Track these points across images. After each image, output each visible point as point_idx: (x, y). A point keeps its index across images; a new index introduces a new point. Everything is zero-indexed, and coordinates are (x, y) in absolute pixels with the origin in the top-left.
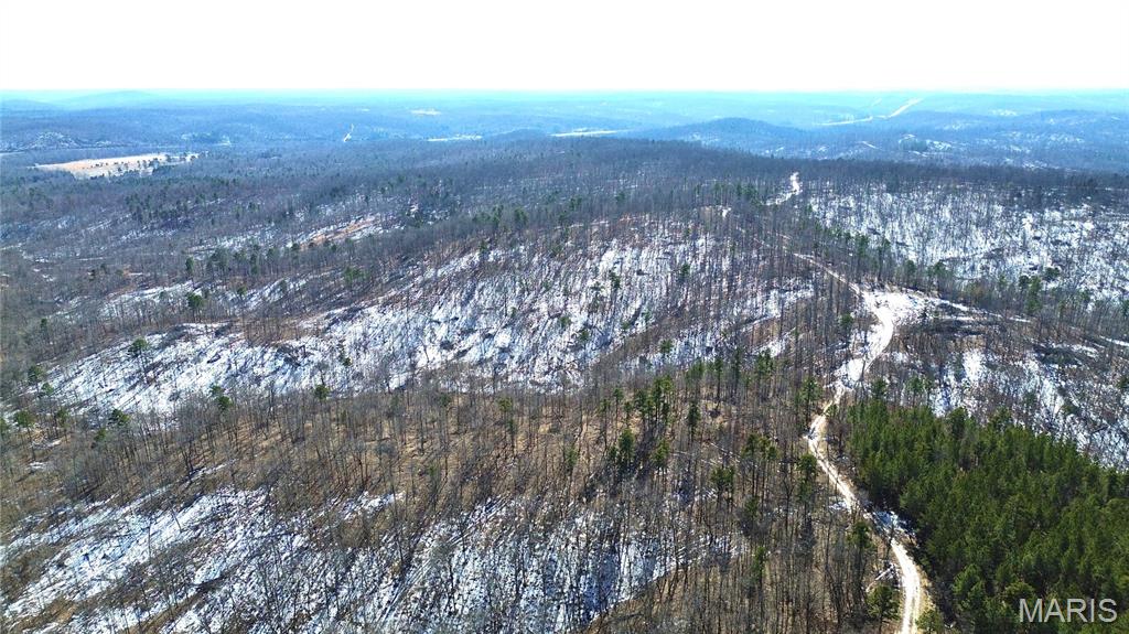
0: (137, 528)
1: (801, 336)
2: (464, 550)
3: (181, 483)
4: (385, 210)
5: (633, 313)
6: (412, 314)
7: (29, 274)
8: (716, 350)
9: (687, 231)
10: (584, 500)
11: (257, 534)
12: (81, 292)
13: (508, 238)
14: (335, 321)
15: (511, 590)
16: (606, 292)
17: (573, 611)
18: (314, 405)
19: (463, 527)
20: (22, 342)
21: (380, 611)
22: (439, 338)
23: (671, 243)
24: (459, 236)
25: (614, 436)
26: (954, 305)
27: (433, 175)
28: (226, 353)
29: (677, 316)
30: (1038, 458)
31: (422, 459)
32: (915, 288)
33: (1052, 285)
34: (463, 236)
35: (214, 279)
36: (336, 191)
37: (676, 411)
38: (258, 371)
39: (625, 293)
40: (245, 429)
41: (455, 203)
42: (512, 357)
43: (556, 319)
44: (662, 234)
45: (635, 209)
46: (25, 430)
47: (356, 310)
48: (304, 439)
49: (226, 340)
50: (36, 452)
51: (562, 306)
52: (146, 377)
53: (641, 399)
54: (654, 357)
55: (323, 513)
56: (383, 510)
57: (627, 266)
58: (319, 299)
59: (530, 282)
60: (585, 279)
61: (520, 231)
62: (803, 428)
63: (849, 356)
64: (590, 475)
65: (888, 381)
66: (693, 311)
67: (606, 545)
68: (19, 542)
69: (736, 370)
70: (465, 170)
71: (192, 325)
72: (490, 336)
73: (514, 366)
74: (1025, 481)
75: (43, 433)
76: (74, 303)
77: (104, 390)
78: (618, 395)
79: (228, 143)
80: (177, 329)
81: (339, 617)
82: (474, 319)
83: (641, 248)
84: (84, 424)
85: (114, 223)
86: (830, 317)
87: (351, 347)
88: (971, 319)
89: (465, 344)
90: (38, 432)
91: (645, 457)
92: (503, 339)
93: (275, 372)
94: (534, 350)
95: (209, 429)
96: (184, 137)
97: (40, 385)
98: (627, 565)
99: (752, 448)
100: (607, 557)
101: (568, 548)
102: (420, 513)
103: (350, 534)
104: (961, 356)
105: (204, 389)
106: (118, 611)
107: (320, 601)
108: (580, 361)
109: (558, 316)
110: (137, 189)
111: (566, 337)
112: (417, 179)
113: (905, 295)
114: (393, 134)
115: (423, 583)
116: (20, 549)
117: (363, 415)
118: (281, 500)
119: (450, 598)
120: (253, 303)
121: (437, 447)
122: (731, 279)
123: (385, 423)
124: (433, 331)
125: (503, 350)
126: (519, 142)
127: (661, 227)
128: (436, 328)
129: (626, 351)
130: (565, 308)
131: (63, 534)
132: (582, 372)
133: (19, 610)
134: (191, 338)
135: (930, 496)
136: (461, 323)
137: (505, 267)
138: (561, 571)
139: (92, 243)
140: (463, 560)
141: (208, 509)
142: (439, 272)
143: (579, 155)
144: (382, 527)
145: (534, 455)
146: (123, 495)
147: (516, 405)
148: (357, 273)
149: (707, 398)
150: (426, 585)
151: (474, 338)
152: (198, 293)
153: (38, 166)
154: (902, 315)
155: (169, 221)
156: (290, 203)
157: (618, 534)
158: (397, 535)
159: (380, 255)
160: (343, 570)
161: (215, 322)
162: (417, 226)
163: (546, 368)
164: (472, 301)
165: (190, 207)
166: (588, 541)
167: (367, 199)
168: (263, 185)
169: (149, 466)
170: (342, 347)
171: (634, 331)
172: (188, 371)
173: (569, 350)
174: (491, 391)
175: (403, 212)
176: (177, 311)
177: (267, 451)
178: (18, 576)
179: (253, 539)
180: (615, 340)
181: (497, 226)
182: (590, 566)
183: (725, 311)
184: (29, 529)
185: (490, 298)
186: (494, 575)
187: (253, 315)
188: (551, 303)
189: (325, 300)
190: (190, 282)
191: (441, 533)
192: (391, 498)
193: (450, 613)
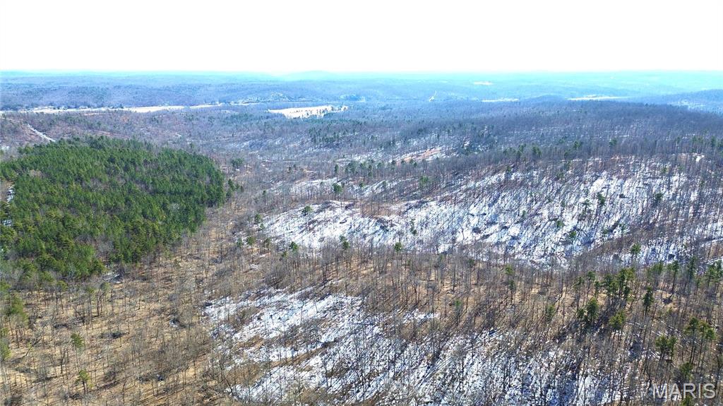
0: (296, 306)
2: (473, 356)
3: (320, 286)
4: (449, 144)
5: (613, 223)
6: (457, 208)
7: (260, 167)
8: (677, 257)
9: (665, 170)
10: (557, 341)
11: (355, 322)
12: (283, 178)
13: (526, 166)
14: (411, 208)
15: (500, 387)
16: (594, 207)
18: (393, 255)
19: (473, 341)
20: (253, 202)
21: (418, 380)
22: (472, 225)
23: (650, 177)
24: (492, 163)
25: (583, 303)
27: (482, 123)
28: (350, 220)
29: (647, 229)
31: (453, 296)
34: (495, 163)
35: (348, 177)
36: (421, 131)
37: (635, 294)
38: (365, 231)
39: (608, 209)
40: (355, 262)
41: (493, 141)
42: (519, 243)
43: (553, 222)
44: (644, 169)
45: (624, 151)
46: (250, 247)
47: (424, 203)
48: (386, 273)
49: (351, 212)
50: (254, 260)
51: (559, 214)
52: (309, 227)
53: (608, 282)
54: (626, 257)
55: (391, 317)
56: (426, 321)
57: (612, 190)
58: (403, 194)
59: (538, 195)
60: (578, 197)
61: (535, 161)
64: (563, 326)
66: (661, 228)
67: (570, 373)
68: (242, 302)
69: (690, 273)
70: (503, 120)
71: (335, 201)
72: (506, 228)
73: (520, 249)
75: (258, 250)
76: (279, 184)
77: (288, 231)
78: (591, 276)
79: (364, 101)
80: (327, 203)
81: (394, 378)
82: (496, 216)
83: (625, 179)
84: (277, 248)
85: (302, 143)
87: (418, 224)
89: (488, 231)
90: (256, 249)
91: (606, 321)
92: (514, 230)
93: (374, 233)
94: (536, 240)
95: (337, 259)
96: (342, 97)
97: (259, 225)
98: (583, 389)
99: (693, 329)
100: (568, 382)
101: (541, 370)
102: (448, 328)
103: (405, 331)
105: (337, 237)
106: (283, 349)
107: (384, 366)
108: (568, 252)
109: (555, 220)
110: (315, 125)
111: (560, 234)
112: (471, 125)
114: (460, 97)
115: (445, 370)
116: (242, 307)
117: (420, 264)
118: (370, 305)
119: (460, 382)
121: (463, 290)
122: (697, 208)
123: (433, 271)
124: (468, 220)
125: (514, 238)
126: (543, 103)
127: (643, 165)
128: (471, 219)
129: (602, 250)
130: (561, 216)
131: (262, 303)
132: (568, 260)
133: (239, 338)
134: (333, 209)
136: (487, 217)
137: (521, 184)
138: (536, 383)
139: (291, 153)
140: (471, 362)
141: (332, 302)
142: (477, 185)
143: (586, 112)
144: (424, 332)
145: (526, 306)
146: (292, 287)
147: (517, 274)
148: (426, 180)
149: (663, 289)
150: (447, 371)
151: (495, 228)
152: (339, 184)
153: (269, 110)
155: (329, 143)
156: (394, 137)
157: (579, 368)
158: (432, 339)
159: (442, 171)
160: (400, 352)
161: (346, 201)
162: (467, 154)
163: (542, 253)
164: (496, 204)
165: (340, 136)
166: (557, 368)
167: (438, 136)
168: (380, 126)
169: (305, 274)
170: (413, 223)
171: (612, 236)
172: (329, 226)
173: (560, 243)
174: (502, 262)
175: (459, 145)
176: (327, 193)
177: (365, 276)
178: (240, 320)
179: (353, 324)
180: (596, 241)
181: (519, 157)
182: (556, 384)
183: (689, 229)
184: (247, 297)
185: (509, 203)
186: (490, 375)
187: (366, 200)
188: (551, 211)
189: (406, 194)
190: (336, 178)
191: (460, 342)
192: (432, 316)
193: (460, 391)
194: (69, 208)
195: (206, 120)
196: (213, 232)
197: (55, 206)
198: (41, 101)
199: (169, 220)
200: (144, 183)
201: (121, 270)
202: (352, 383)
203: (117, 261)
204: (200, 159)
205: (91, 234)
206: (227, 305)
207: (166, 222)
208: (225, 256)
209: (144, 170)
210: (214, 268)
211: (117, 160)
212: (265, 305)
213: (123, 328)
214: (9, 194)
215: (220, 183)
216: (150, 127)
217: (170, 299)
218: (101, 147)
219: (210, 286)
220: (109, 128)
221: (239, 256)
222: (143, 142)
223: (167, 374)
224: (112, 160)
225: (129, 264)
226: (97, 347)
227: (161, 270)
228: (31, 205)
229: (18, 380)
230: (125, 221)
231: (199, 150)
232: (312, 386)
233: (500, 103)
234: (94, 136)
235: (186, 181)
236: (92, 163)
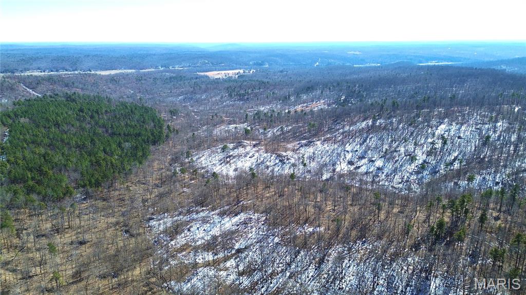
0: (217, 221)
2: (349, 261)
3: (234, 206)
4: (329, 98)
5: (453, 158)
6: (336, 146)
7: (191, 115)
8: (502, 184)
9: (491, 118)
10: (414, 250)
11: (261, 233)
12: (207, 124)
13: (388, 115)
14: (302, 146)
15: (371, 285)
16: (439, 145)
18: (289, 182)
19: (350, 249)
20: (185, 142)
21: (308, 279)
22: (347, 159)
24: (362, 112)
25: (434, 220)
27: (354, 83)
28: (257, 155)
29: (479, 162)
31: (334, 214)
34: (364, 113)
35: (255, 123)
36: (309, 88)
37: (473, 213)
38: (268, 163)
39: (449, 147)
40: (261, 187)
41: (363, 96)
42: (383, 173)
43: (408, 157)
44: (476, 117)
45: (461, 104)
46: (183, 175)
47: (311, 142)
48: (283, 196)
49: (257, 149)
50: (186, 184)
51: (412, 151)
52: (226, 161)
53: (452, 205)
55: (288, 230)
56: (314, 234)
57: (452, 133)
58: (296, 135)
59: (396, 137)
60: (427, 138)
61: (394, 111)
64: (418, 238)
66: (490, 161)
67: (424, 275)
68: (176, 217)
69: (513, 196)
70: (370, 80)
71: (246, 141)
72: (373, 161)
73: (383, 177)
75: (189, 177)
76: (205, 128)
77: (211, 164)
78: (439, 200)
79: (267, 66)
80: (239, 142)
81: (290, 277)
82: (365, 152)
83: (462, 124)
84: (203, 176)
85: (222, 98)
87: (307, 158)
89: (360, 164)
90: (187, 177)
91: (451, 234)
92: (379, 163)
93: (275, 165)
94: (395, 171)
95: (247, 185)
96: (251, 63)
97: (190, 158)
98: (434, 287)
99: (519, 241)
100: (423, 281)
101: (401, 272)
102: (330, 239)
103: (298, 241)
105: (247, 168)
106: (206, 253)
107: (283, 268)
108: (419, 179)
109: (410, 155)
110: (231, 84)
111: (413, 166)
112: (346, 84)
114: (337, 63)
115: (329, 271)
116: (176, 221)
117: (309, 189)
118: (272, 220)
119: (340, 281)
120: (269, 135)
121: (341, 210)
122: (516, 146)
123: (319, 194)
124: (345, 155)
125: (379, 169)
126: (400, 67)
127: (476, 114)
128: (347, 154)
129: (446, 177)
130: (414, 152)
131: (191, 218)
132: (420, 185)
133: (174, 244)
134: (244, 147)
136: (359, 153)
137: (384, 128)
139: (213, 105)
140: (348, 265)
141: (243, 218)
142: (351, 129)
143: (431, 74)
144: (313, 241)
145: (389, 222)
146: (213, 207)
147: (383, 196)
148: (314, 125)
149: (493, 209)
150: (330, 272)
151: (365, 161)
152: (249, 128)
153: (198, 73)
155: (241, 97)
156: (289, 93)
157: (431, 271)
158: (319, 246)
159: (325, 118)
161: (254, 141)
162: (343, 106)
163: (400, 181)
164: (365, 143)
165: (250, 92)
166: (414, 271)
167: (322, 92)
168: (279, 85)
169: (223, 196)
170: (303, 158)
171: (452, 168)
172: (242, 160)
173: (413, 173)
174: (370, 187)
175: (337, 99)
176: (240, 135)
177: (268, 198)
178: (175, 231)
179: (259, 235)
180: (441, 171)
181: (382, 108)
182: (413, 283)
183: (510, 163)
184: (180, 214)
185: (375, 143)
186: (363, 276)
187: (269, 140)
188: (407, 148)
189: (298, 136)
190: (246, 123)
191: (339, 250)
192: (318, 229)
193: (340, 288)
194: (49, 146)
195: (152, 80)
196: (156, 164)
197: (39, 145)
198: (31, 67)
199: (123, 155)
200: (105, 127)
201: (86, 193)
202: (258, 280)
203: (84, 186)
204: (147, 110)
205: (65, 166)
206: (165, 220)
207: (121, 156)
208: (164, 182)
209: (105, 117)
210: (156, 191)
211: (85, 111)
212: (193, 220)
213: (87, 237)
214: (5, 136)
215: (161, 127)
216: (111, 86)
217: (123, 215)
218: (74, 100)
219: (153, 205)
220: (81, 86)
221: (175, 182)
222: (105, 97)
223: (119, 272)
224: (81, 110)
225: (93, 189)
226: (67, 252)
227: (117, 193)
228: (21, 144)
229: (7, 278)
230: (90, 156)
231: (146, 103)
232: (228, 283)
233: (367, 67)
234: (69, 92)
235: (136, 126)
236: (66, 113)
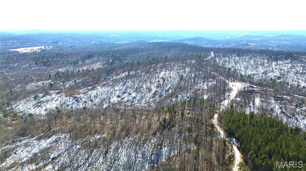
0: (35, 144)
1: (212, 94)
2: (122, 149)
3: (47, 132)
4: (103, 61)
5: (168, 88)
6: (109, 88)
7: (7, 78)
8: (190, 98)
9: (183, 66)
10: (154, 136)
11: (68, 145)
12: (21, 83)
13: (136, 68)
14: (89, 90)
15: (134, 159)
16: (161, 82)
17: (150, 164)
18: (83, 112)
19: (122, 143)
20: (5, 96)
21: (100, 164)
22: (117, 95)
23: (179, 70)
24: (122, 68)
25: (161, 119)
26: (253, 86)
27: (116, 52)
28: (60, 99)
29: (180, 89)
30: (272, 124)
31: (111, 125)
32: (243, 81)
33: (279, 81)
34: (123, 68)
35: (57, 79)
36: (90, 56)
37: (178, 113)
38: (68, 103)
39: (166, 83)
41: (121, 59)
42: (136, 100)
44: (177, 67)
45: (169, 61)
46: (6, 119)
47: (95, 87)
48: (80, 120)
49: (60, 95)
50: (9, 125)
51: (149, 86)
52: (38, 105)
53: (169, 110)
54: (174, 99)
55: (85, 139)
56: (101, 138)
57: (167, 75)
58: (85, 84)
59: (141, 80)
60: (156, 79)
61: (138, 66)
62: (212, 117)
63: (225, 99)
64: (155, 129)
65: (235, 105)
66: (184, 88)
67: (159, 147)
68: (4, 147)
69: (195, 102)
70: (125, 50)
71: (51, 91)
72: (130, 94)
73: (137, 102)
74: (268, 130)
75: (11, 120)
76: (19, 86)
77: (27, 108)
78: (163, 108)
79: (61, 44)
80: (47, 92)
81: (89, 166)
82: (126, 90)
83: (171, 71)
84: (22, 117)
85: (30, 65)
86: (220, 89)
87: (93, 97)
88: (257, 89)
89: (124, 96)
90: (9, 119)
91: (170, 124)
92: (134, 95)
93: (73, 104)
95: (55, 118)
96: (49, 42)
97: (10, 107)
98: (164, 152)
99: (198, 122)
100: (159, 150)
101: (149, 148)
102: (111, 139)
103: (92, 144)
104: (254, 99)
105: (54, 108)
106: (30, 165)
107: (84, 162)
108: (154, 100)
109: (148, 89)
110: (36, 56)
111: (151, 94)
112: (112, 53)
113: (240, 83)
114: (105, 41)
115: (111, 157)
116: (5, 149)
117: (96, 114)
118: (74, 136)
119: (118, 161)
121: (115, 122)
122: (194, 79)
123: (102, 116)
124: (115, 93)
125: (134, 98)
126: (139, 43)
127: (176, 65)
129: (166, 98)
130: (150, 87)
131: (16, 145)
132: (155, 103)
133: (4, 165)
134: (50, 95)
135: (243, 134)
136: (122, 91)
137: (134, 76)
138: (147, 154)
139: (24, 70)
140: (121, 151)
141: (55, 138)
142: (117, 78)
143: (155, 46)
144: (100, 143)
145: (141, 124)
146: (32, 135)
147: (137, 111)
148: (95, 78)
149: (187, 110)
150: (112, 158)
151: (126, 95)
152: (53, 83)
153: (9, 50)
154: (239, 88)
155: (45, 64)
156: (77, 59)
157: (162, 144)
158: (104, 145)
159: (101, 73)
160: (90, 154)
161: (57, 90)
162: (111, 65)
163: (145, 102)
164: (125, 85)
165: (50, 60)
166: (154, 146)
167: (98, 58)
168: (70, 55)
169: (39, 128)
170: (91, 97)
171: (168, 93)
172: (49, 103)
173: (151, 97)
174: (130, 108)
175: (108, 62)
176: (46, 88)
177: (70, 124)
178: (4, 156)
179: (66, 146)
180: (164, 95)
181: (132, 65)
182: (155, 152)
183: (193, 87)
184: (7, 144)
185: (130, 84)
186: (130, 155)
187: (67, 89)
188: (147, 85)
189: (86, 85)
190: (50, 80)
191: (116, 144)
192: (103, 136)
193: (118, 165)
212: (18, 146)
233: (122, 43)
